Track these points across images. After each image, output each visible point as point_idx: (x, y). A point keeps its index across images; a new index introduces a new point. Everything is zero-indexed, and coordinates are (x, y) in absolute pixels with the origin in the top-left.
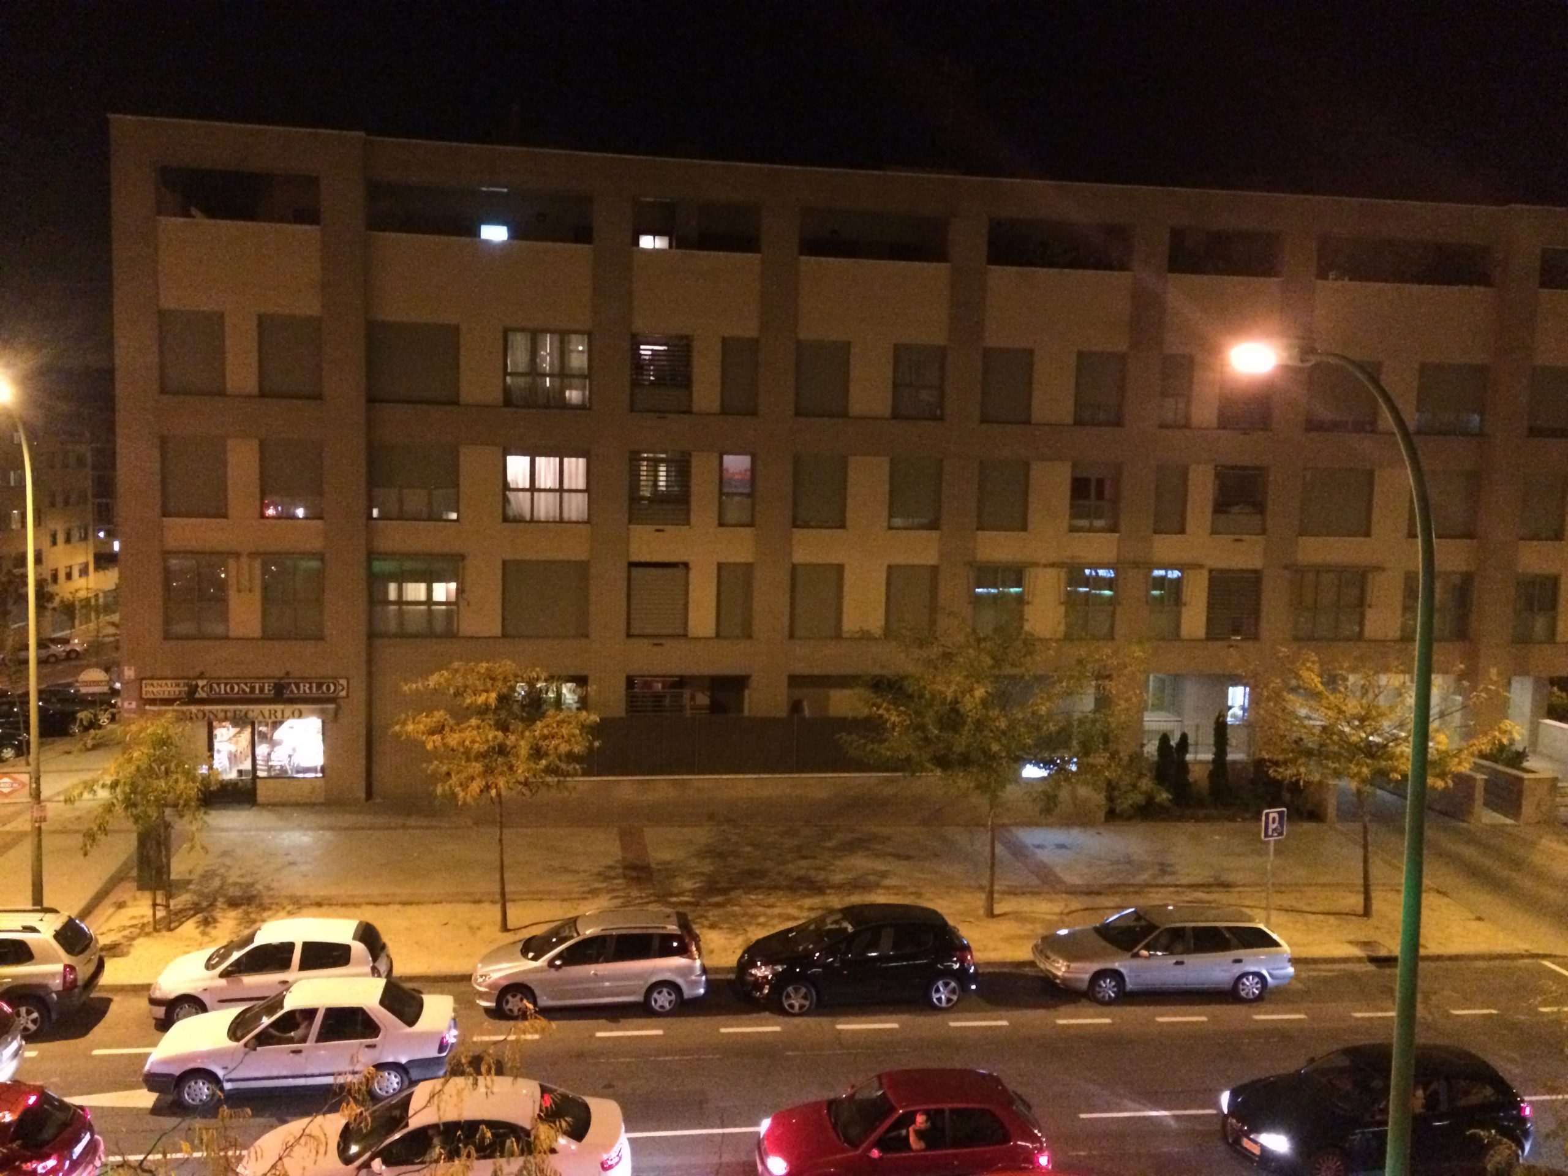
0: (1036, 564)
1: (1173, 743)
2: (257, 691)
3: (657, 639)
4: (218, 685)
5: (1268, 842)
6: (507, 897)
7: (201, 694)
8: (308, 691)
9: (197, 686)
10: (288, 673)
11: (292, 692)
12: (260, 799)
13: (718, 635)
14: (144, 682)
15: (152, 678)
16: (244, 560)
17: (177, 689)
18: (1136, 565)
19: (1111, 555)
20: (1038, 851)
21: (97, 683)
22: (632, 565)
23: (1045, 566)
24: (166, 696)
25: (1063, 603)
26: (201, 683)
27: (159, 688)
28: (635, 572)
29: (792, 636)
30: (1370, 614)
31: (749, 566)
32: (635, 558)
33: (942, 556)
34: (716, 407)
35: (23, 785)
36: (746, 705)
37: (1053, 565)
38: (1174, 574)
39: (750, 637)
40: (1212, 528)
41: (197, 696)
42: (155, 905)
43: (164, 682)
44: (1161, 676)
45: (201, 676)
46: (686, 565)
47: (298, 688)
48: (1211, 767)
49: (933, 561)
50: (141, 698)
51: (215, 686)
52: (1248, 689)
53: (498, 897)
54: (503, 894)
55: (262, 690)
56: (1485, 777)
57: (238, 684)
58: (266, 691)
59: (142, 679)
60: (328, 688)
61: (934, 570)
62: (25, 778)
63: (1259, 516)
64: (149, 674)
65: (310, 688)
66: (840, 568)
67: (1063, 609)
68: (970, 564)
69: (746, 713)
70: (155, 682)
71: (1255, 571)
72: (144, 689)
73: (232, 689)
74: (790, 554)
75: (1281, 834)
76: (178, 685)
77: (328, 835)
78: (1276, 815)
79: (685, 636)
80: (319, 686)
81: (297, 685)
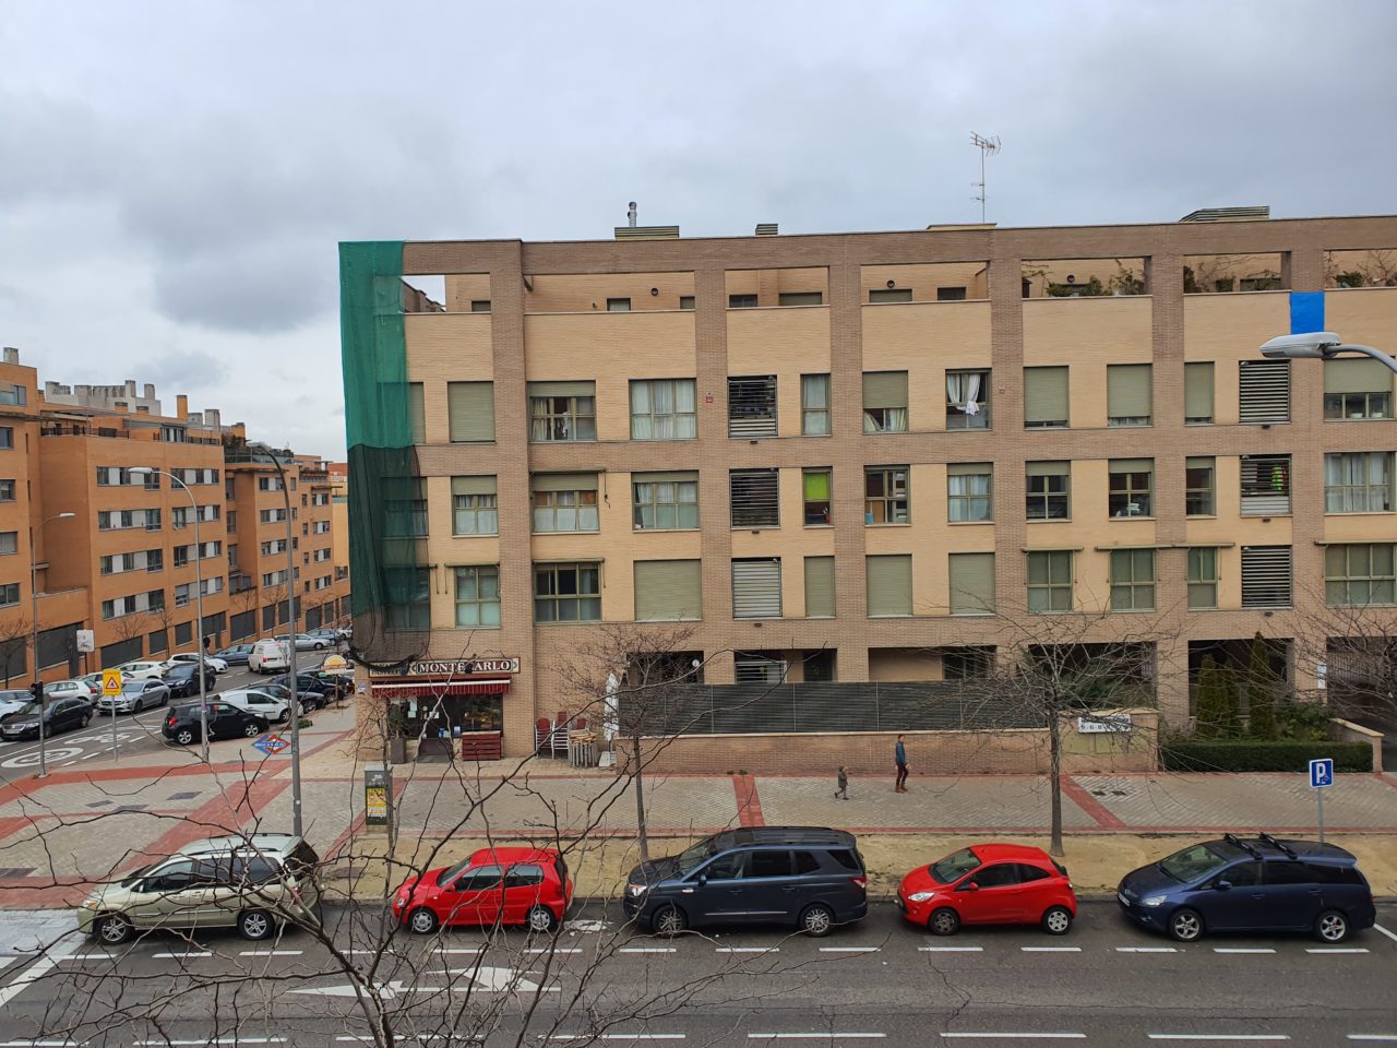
0: (1081, 551)
2: (452, 671)
4: (424, 665)
7: (412, 673)
8: (490, 669)
9: (408, 667)
10: (475, 655)
11: (478, 670)
12: (456, 754)
13: (807, 617)
14: (371, 664)
15: (376, 662)
16: (441, 570)
18: (1173, 545)
19: (1150, 538)
20: (1098, 797)
21: (338, 666)
22: (734, 560)
23: (1090, 552)
25: (1107, 581)
26: (411, 665)
28: (738, 565)
29: (868, 615)
31: (831, 558)
32: (735, 556)
33: (997, 543)
34: (797, 432)
35: (287, 744)
36: (835, 674)
37: (1097, 550)
39: (835, 616)
40: (1241, 509)
41: (409, 674)
43: (384, 665)
45: (411, 660)
46: (779, 559)
47: (483, 668)
49: (990, 548)
50: (369, 677)
51: (422, 666)
53: (639, 834)
54: (643, 830)
55: (456, 667)
57: (438, 665)
59: (368, 663)
60: (505, 664)
61: (992, 555)
63: (1286, 498)
65: (492, 666)
66: (909, 556)
67: (1108, 585)
68: (1021, 550)
69: (835, 680)
71: (1285, 546)
72: (370, 671)
73: (434, 667)
74: (864, 547)
78: (1323, 765)
79: (782, 617)
80: (498, 663)
81: (482, 663)
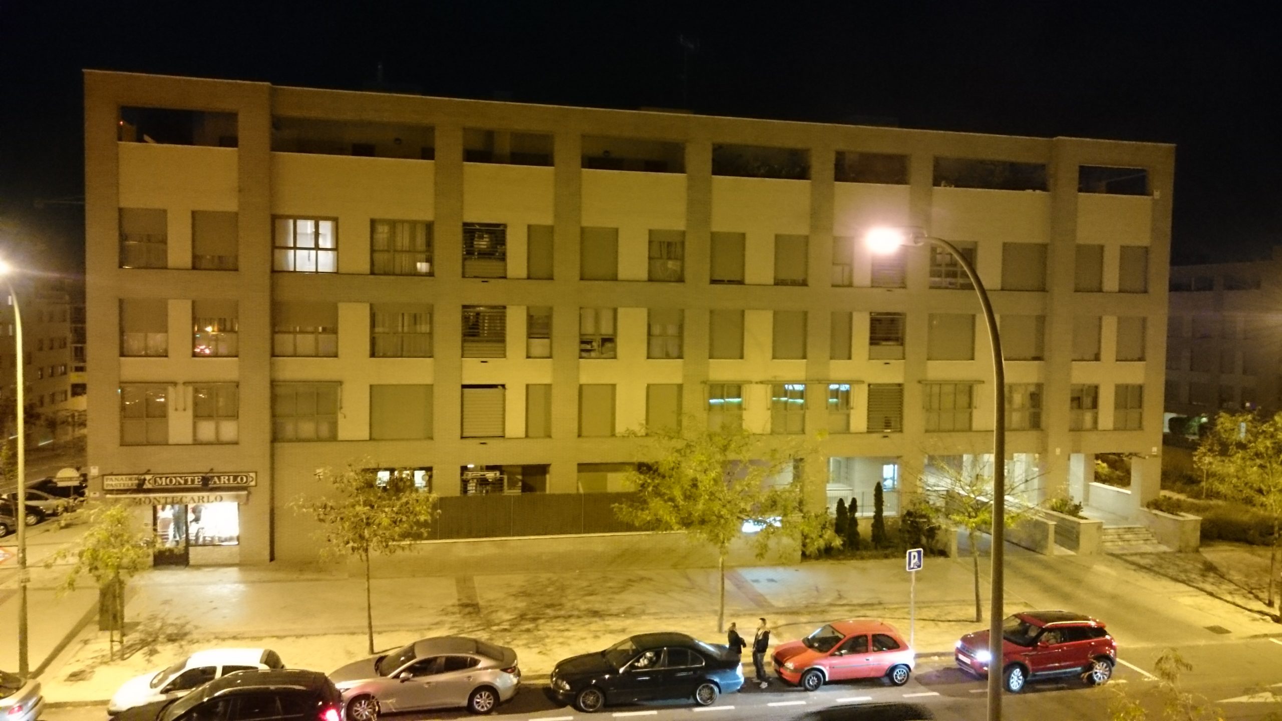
0: (751, 382)
1: (847, 505)
2: (189, 483)
3: (483, 439)
4: (161, 478)
5: (910, 573)
6: (373, 629)
7: (147, 486)
8: (227, 482)
9: (145, 480)
10: (212, 469)
11: (215, 483)
12: (192, 562)
13: (527, 436)
14: (105, 477)
15: (112, 474)
16: (180, 388)
17: (130, 482)
18: (819, 381)
19: (802, 375)
20: (755, 585)
21: (71, 479)
22: (464, 386)
23: (757, 383)
24: (122, 488)
25: (769, 409)
26: (148, 477)
27: (117, 482)
28: (466, 390)
29: (579, 436)
30: (976, 413)
31: (549, 386)
32: (464, 383)
33: (685, 376)
34: (524, 274)
35: (14, 555)
36: (548, 486)
37: (762, 382)
38: (844, 387)
39: (550, 436)
40: (870, 355)
41: (145, 487)
42: (112, 641)
43: (120, 477)
44: (838, 458)
45: (148, 472)
46: (503, 386)
47: (220, 480)
48: (872, 521)
49: (679, 381)
50: (104, 490)
51: (158, 479)
52: (896, 466)
53: (367, 630)
54: (370, 626)
55: (193, 481)
56: (1055, 523)
57: (175, 477)
58: (196, 482)
59: (103, 475)
60: (242, 479)
61: (680, 387)
62: (14, 550)
63: (901, 348)
64: (109, 472)
65: (229, 480)
66: (614, 386)
67: (769, 411)
68: (704, 382)
69: (548, 492)
70: (113, 477)
71: (900, 385)
72: (106, 483)
73: (171, 481)
74: (578, 378)
75: (919, 566)
76: (130, 479)
77: (242, 587)
78: (916, 554)
79: (503, 437)
80: (235, 478)
81: (219, 478)
